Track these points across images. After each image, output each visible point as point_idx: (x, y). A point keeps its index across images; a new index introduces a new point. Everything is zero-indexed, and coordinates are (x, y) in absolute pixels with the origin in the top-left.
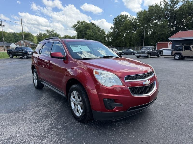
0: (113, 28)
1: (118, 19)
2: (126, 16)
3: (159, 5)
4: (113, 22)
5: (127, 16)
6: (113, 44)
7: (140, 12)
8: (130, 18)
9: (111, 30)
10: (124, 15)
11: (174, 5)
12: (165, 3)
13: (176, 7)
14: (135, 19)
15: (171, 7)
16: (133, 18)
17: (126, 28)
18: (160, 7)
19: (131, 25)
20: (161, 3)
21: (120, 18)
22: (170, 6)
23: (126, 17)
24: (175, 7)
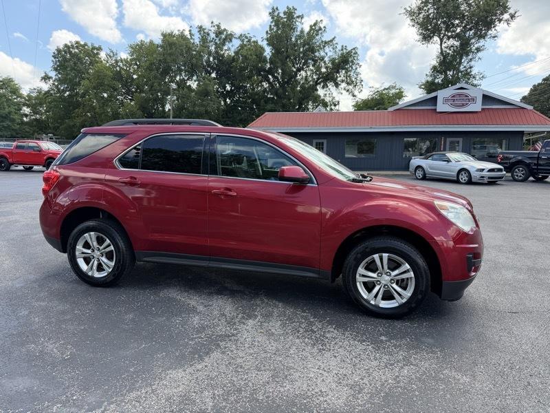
0: (50, 78)
1: (70, 53)
2: (94, 48)
3: (189, 37)
4: (53, 61)
5: (97, 49)
6: (56, 129)
7: (138, 45)
8: (110, 57)
9: (44, 84)
10: (90, 45)
11: (224, 44)
12: (202, 32)
13: (229, 49)
14: (126, 61)
15: (217, 46)
16: (119, 58)
17: (101, 84)
18: (192, 41)
19: (114, 79)
20: (193, 32)
21: (76, 50)
22: (216, 44)
23: (95, 51)
24: (225, 48)
